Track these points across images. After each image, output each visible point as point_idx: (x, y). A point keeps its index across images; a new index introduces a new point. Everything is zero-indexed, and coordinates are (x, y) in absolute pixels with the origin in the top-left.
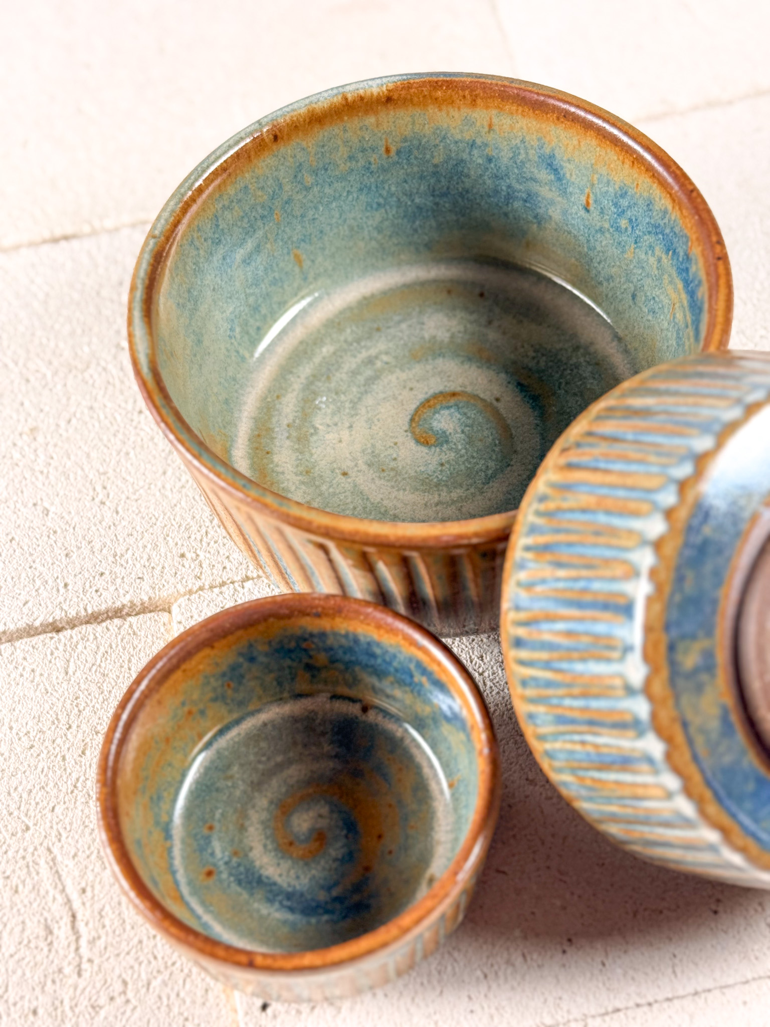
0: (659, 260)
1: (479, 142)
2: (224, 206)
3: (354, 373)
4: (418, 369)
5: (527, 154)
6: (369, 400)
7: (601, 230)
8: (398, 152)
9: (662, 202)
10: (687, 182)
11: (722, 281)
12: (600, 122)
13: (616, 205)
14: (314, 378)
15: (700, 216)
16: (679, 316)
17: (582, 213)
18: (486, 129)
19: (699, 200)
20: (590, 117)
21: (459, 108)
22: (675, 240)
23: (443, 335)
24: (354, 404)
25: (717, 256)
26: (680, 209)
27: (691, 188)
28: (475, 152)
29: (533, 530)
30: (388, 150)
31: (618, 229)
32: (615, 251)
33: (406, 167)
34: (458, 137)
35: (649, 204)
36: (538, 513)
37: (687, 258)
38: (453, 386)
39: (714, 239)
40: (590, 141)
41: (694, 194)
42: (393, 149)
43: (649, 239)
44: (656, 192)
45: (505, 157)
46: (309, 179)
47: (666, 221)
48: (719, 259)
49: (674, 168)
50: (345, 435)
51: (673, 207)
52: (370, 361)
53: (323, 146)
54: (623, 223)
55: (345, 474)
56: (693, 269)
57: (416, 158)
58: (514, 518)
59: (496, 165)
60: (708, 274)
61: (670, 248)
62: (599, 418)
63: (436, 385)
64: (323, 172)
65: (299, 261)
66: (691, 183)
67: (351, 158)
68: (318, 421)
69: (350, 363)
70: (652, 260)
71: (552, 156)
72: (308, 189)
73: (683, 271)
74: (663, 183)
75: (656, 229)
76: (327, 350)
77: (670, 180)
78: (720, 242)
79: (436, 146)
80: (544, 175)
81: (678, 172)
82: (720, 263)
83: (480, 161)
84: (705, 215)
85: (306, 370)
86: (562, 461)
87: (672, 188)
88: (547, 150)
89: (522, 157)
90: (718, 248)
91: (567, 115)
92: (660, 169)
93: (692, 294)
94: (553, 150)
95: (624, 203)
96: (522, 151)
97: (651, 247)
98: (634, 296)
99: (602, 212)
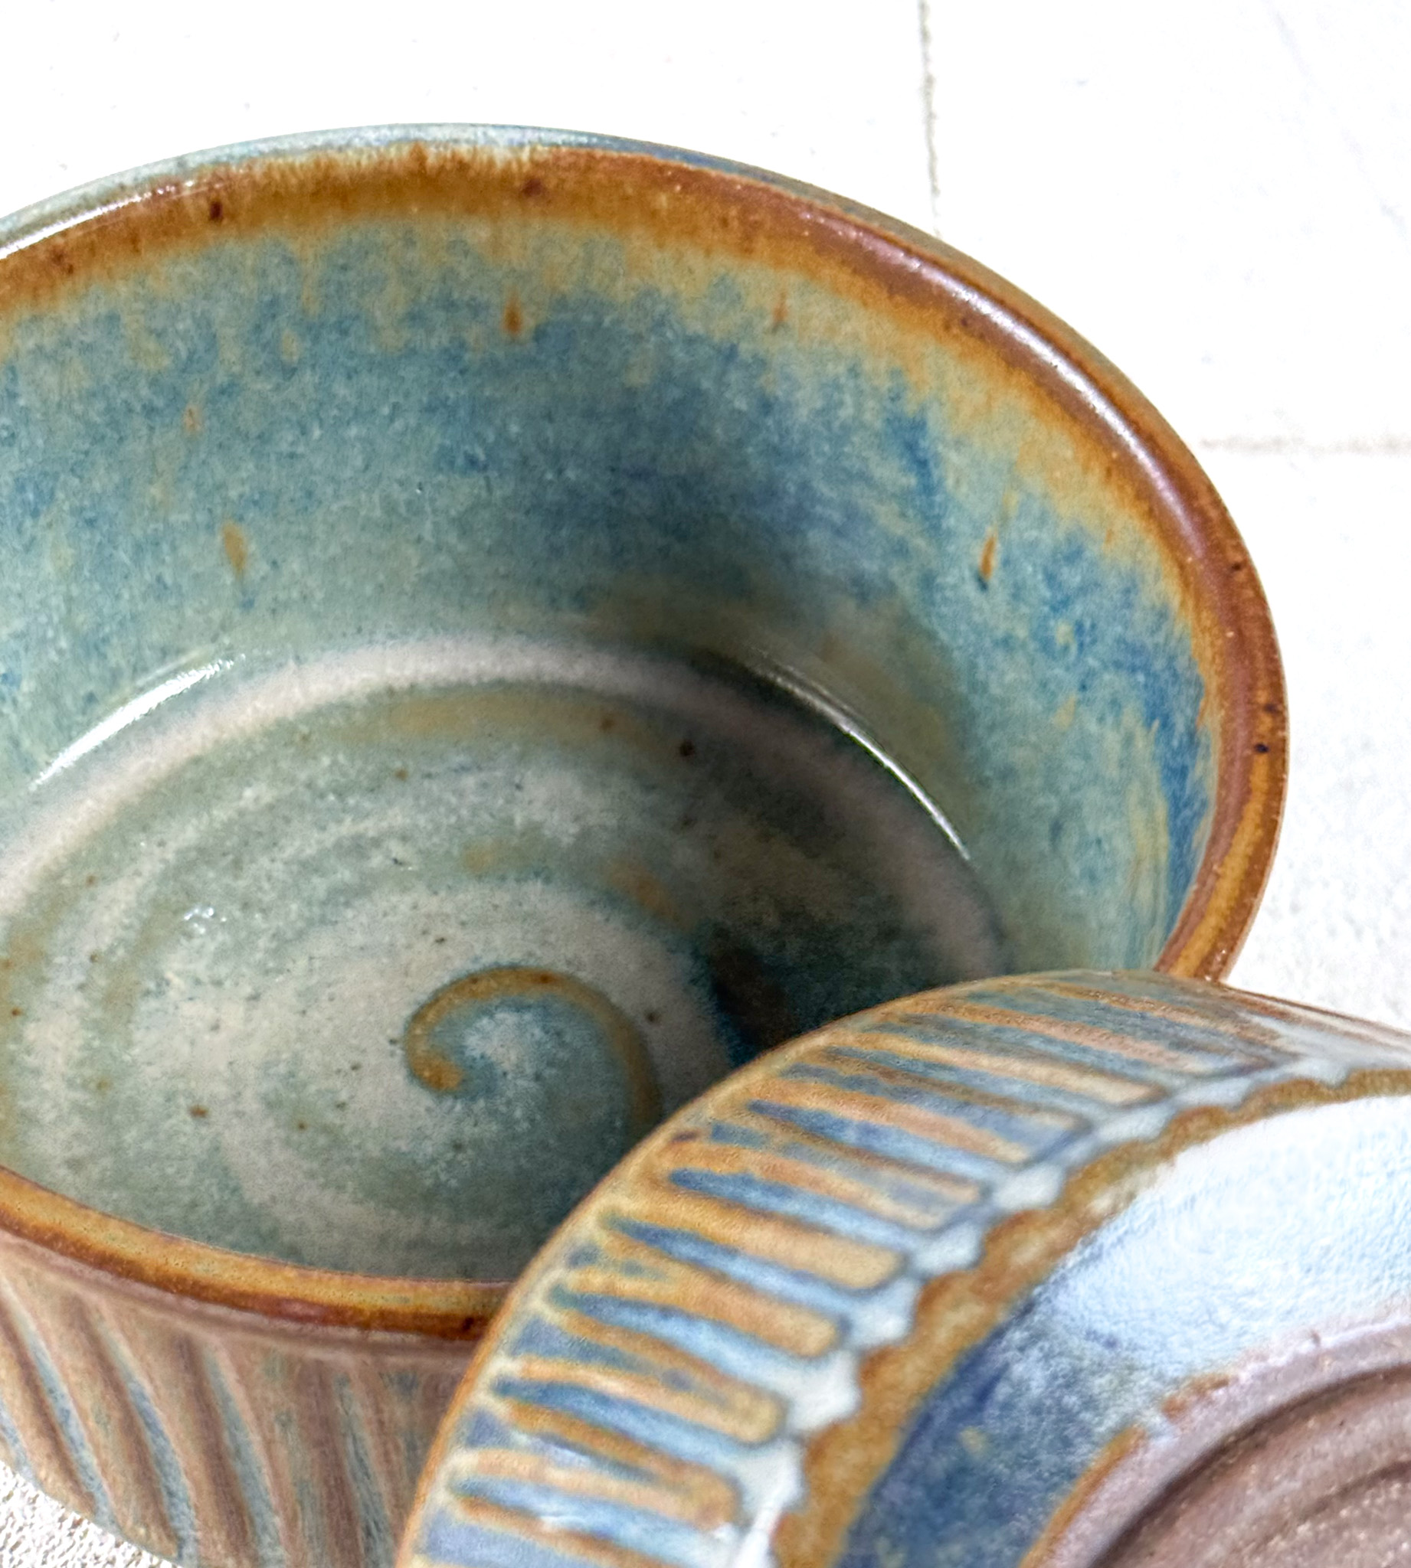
0: (1128, 741)
1: (745, 348)
2: (40, 348)
3: (309, 867)
4: (472, 896)
5: (859, 407)
6: (324, 944)
7: (1007, 643)
8: (540, 334)
9: (1161, 586)
10: (1230, 542)
11: (1254, 809)
12: (1045, 352)
13: (1051, 579)
14: (203, 854)
15: (1240, 633)
16: (1145, 893)
17: (970, 589)
18: (768, 322)
19: (1249, 593)
20: (1023, 335)
21: (708, 252)
22: (1172, 691)
23: (562, 828)
24: (282, 944)
25: (1256, 741)
26: (1198, 609)
27: (1233, 555)
28: (734, 376)
29: (532, 1339)
30: (513, 322)
31: (1046, 645)
32: (1030, 703)
33: (554, 376)
34: (696, 327)
35: (1130, 590)
36: (558, 1296)
37: (1192, 738)
38: (553, 958)
39: (1262, 697)
40: (1016, 401)
41: (1241, 576)
42: (528, 322)
43: (1111, 681)
44: (1153, 556)
45: (805, 404)
46: (294, 347)
47: (1160, 638)
48: (1261, 749)
49: (1204, 501)
50: (233, 1015)
51: (1183, 604)
52: (357, 848)
53: (344, 268)
54: (1062, 631)
55: (199, 1113)
56: (1196, 772)
57: (584, 359)
58: (503, 1294)
59: (779, 423)
60: (1223, 783)
61: (1158, 713)
62: (797, 1070)
64: (334, 336)
65: (236, 555)
66: (1240, 548)
67: (414, 318)
68: (175, 965)
70: (1112, 740)
71: (919, 426)
72: (290, 372)
73: (1177, 774)
74: (1169, 536)
75: (1133, 658)
76: (254, 794)
77: (1186, 527)
78: (1276, 708)
79: (638, 338)
80: (891, 472)
81: (1213, 514)
82: (1262, 760)
83: (741, 404)
84: (1254, 632)
85: (186, 832)
86: (667, 1165)
87: (1189, 550)
88: (910, 408)
89: (846, 412)
90: (1266, 721)
91: (969, 322)
92: (1169, 497)
93: (1181, 834)
94: (923, 409)
95: (1072, 577)
96: (848, 399)
97: (1115, 704)
98: (1056, 829)
99: (1017, 594)
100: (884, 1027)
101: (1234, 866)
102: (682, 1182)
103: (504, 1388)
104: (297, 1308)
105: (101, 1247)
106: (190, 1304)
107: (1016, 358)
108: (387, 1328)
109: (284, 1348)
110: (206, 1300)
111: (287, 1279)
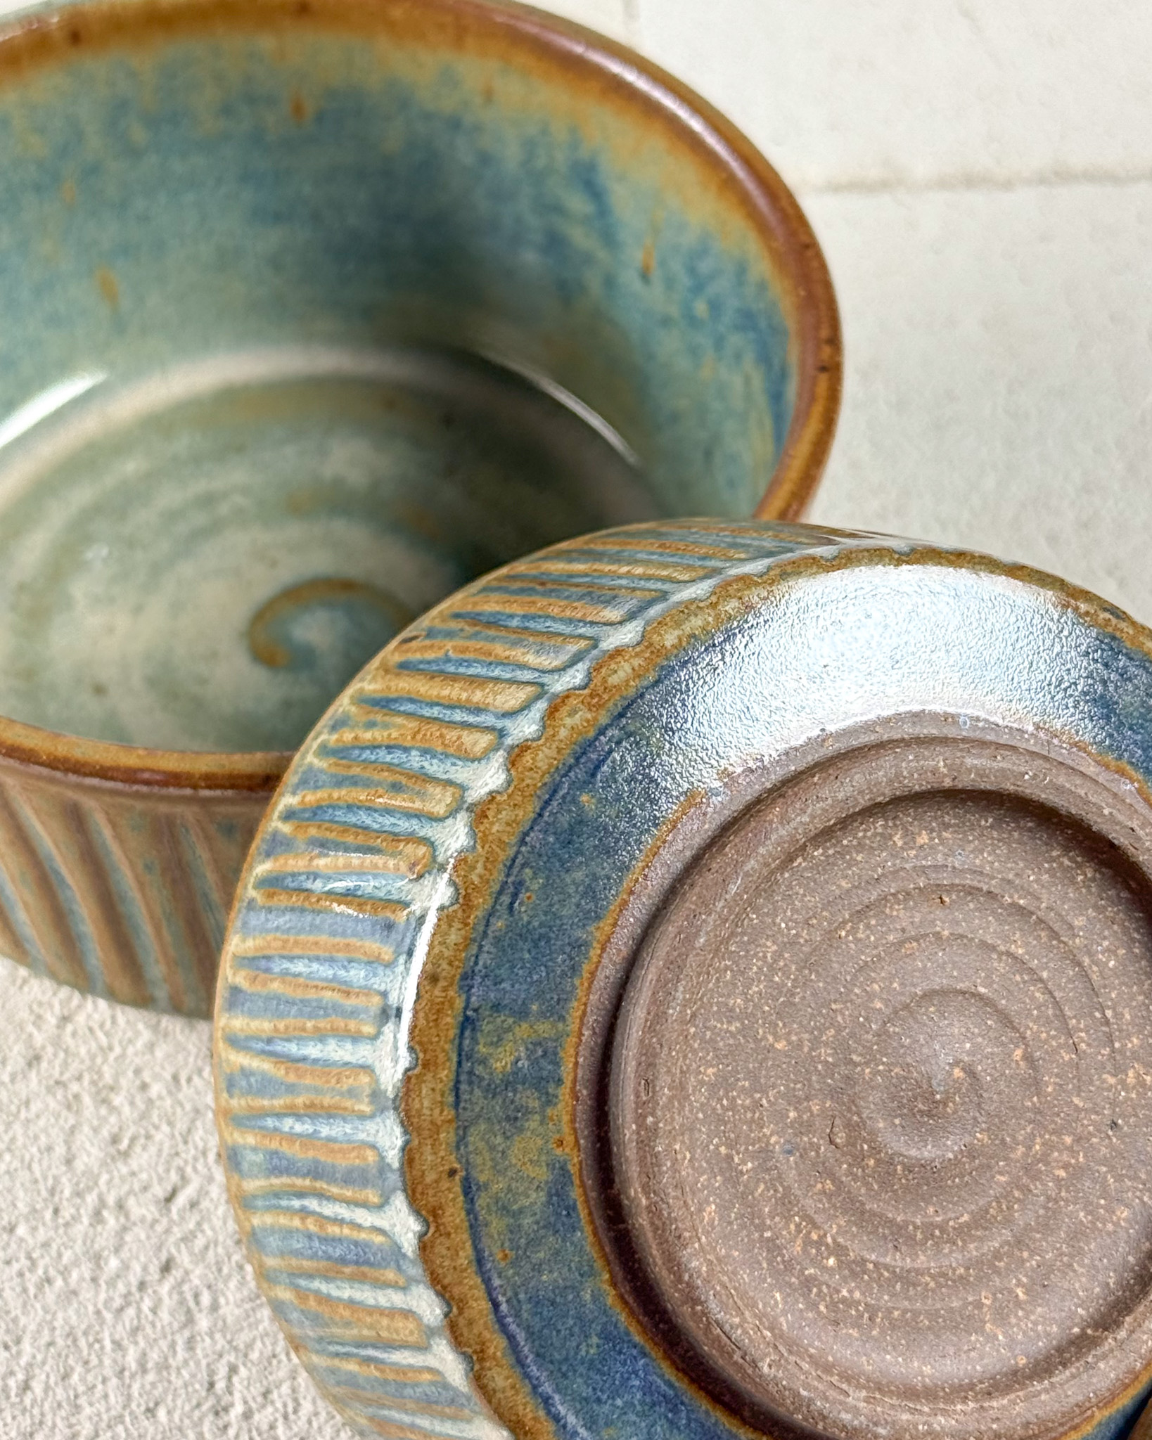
0: (747, 381)
1: (467, 120)
4: (294, 530)
5: (550, 157)
6: (186, 569)
7: (666, 322)
8: (320, 118)
9: (761, 266)
10: (803, 229)
13: (692, 271)
14: (95, 511)
15: (810, 291)
17: (638, 286)
18: (481, 98)
19: (815, 264)
20: (658, 95)
21: (434, 50)
22: (771, 341)
23: (357, 478)
24: (156, 571)
25: (820, 364)
26: (782, 276)
27: (804, 239)
28: (461, 140)
29: (309, 780)
30: (298, 109)
31: (693, 321)
32: (683, 364)
33: (332, 151)
34: (430, 106)
35: (741, 271)
36: (324, 751)
37: (783, 371)
39: (827, 334)
40: (656, 142)
41: (810, 253)
42: (309, 111)
43: (735, 340)
44: (753, 245)
45: (511, 155)
46: (139, 134)
47: (762, 304)
48: (823, 369)
49: (784, 203)
50: (122, 622)
51: (774, 276)
52: (208, 501)
53: (173, 77)
54: (701, 308)
55: (99, 690)
57: (353, 136)
58: (289, 760)
59: (495, 173)
60: (800, 396)
61: (764, 358)
62: (485, 589)
63: (320, 562)
64: (170, 128)
65: (109, 294)
66: (809, 233)
67: (227, 110)
68: (79, 589)
69: (170, 496)
70: (737, 382)
71: (592, 167)
72: (137, 155)
73: (776, 398)
74: (762, 228)
75: (747, 320)
76: (131, 467)
77: (773, 222)
78: (834, 341)
79: (389, 118)
80: (578, 203)
81: (790, 211)
82: (823, 379)
83: (468, 161)
84: (819, 291)
85: (82, 495)
86: (398, 658)
87: (775, 238)
88: (585, 154)
89: (542, 163)
90: (827, 351)
91: (620, 88)
94: (594, 154)
95: (704, 268)
96: (542, 152)
97: (738, 357)
98: (708, 454)
99: (670, 283)
100: (544, 559)
101: (803, 449)
102: (404, 667)
103: (289, 815)
104: (146, 776)
105: (9, 742)
106: (72, 778)
107: (652, 109)
108: (209, 787)
109: (139, 805)
110: (86, 775)
111: (139, 756)
